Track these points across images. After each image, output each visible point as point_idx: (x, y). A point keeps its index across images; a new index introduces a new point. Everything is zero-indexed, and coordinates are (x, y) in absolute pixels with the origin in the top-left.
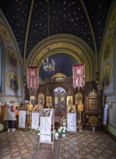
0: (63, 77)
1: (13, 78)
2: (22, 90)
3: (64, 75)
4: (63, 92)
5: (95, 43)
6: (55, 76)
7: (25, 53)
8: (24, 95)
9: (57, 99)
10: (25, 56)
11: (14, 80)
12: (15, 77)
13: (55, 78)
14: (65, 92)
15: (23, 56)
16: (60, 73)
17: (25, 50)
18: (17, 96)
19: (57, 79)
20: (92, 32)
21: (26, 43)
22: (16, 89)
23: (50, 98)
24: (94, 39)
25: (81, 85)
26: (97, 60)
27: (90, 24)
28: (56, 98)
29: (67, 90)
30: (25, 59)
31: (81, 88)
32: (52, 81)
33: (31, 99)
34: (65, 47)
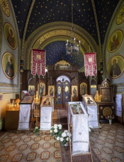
0: (67, 65)
1: (9, 61)
2: (18, 77)
3: (68, 63)
4: (67, 81)
5: (99, 35)
6: (58, 63)
7: (25, 34)
8: (20, 83)
9: (60, 89)
10: (24, 37)
11: (10, 63)
12: (11, 60)
13: (58, 65)
14: (69, 81)
15: (21, 37)
16: (65, 60)
17: (25, 31)
18: (12, 85)
19: (61, 67)
20: (97, 25)
21: (27, 23)
22: (12, 76)
23: (53, 87)
24: (98, 32)
25: (93, 74)
26: (101, 51)
27: (96, 18)
28: (59, 87)
29: (71, 79)
30: (24, 41)
31: (93, 77)
32: (55, 69)
33: (29, 89)
34: (69, 35)
